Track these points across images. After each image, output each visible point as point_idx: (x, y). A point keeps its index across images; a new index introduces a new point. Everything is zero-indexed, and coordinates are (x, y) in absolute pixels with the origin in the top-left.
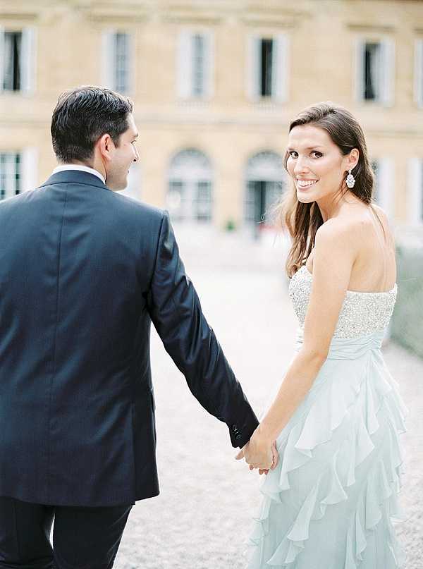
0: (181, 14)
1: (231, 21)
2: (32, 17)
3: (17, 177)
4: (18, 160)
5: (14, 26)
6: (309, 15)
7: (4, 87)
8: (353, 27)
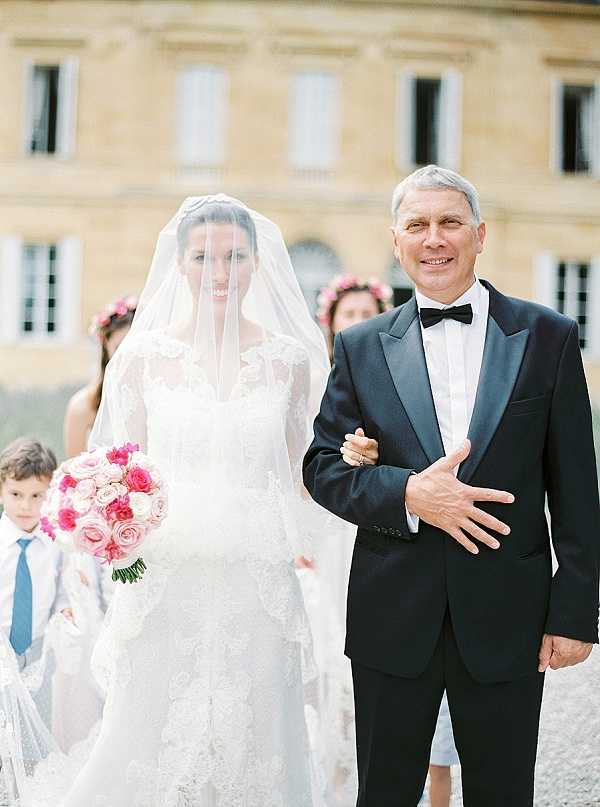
0: (297, 41)
1: (373, 52)
2: (78, 44)
3: (52, 280)
4: (52, 255)
5: (48, 57)
6: (488, 44)
7: (34, 147)
8: (552, 62)
